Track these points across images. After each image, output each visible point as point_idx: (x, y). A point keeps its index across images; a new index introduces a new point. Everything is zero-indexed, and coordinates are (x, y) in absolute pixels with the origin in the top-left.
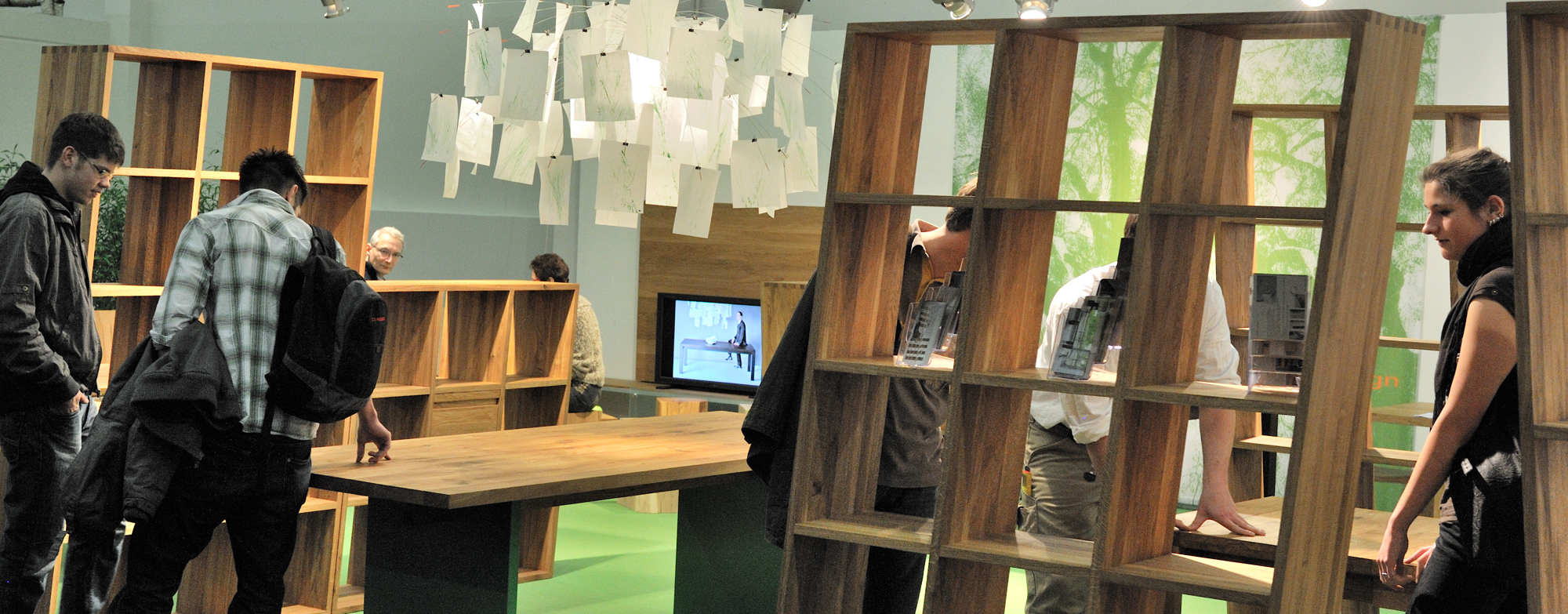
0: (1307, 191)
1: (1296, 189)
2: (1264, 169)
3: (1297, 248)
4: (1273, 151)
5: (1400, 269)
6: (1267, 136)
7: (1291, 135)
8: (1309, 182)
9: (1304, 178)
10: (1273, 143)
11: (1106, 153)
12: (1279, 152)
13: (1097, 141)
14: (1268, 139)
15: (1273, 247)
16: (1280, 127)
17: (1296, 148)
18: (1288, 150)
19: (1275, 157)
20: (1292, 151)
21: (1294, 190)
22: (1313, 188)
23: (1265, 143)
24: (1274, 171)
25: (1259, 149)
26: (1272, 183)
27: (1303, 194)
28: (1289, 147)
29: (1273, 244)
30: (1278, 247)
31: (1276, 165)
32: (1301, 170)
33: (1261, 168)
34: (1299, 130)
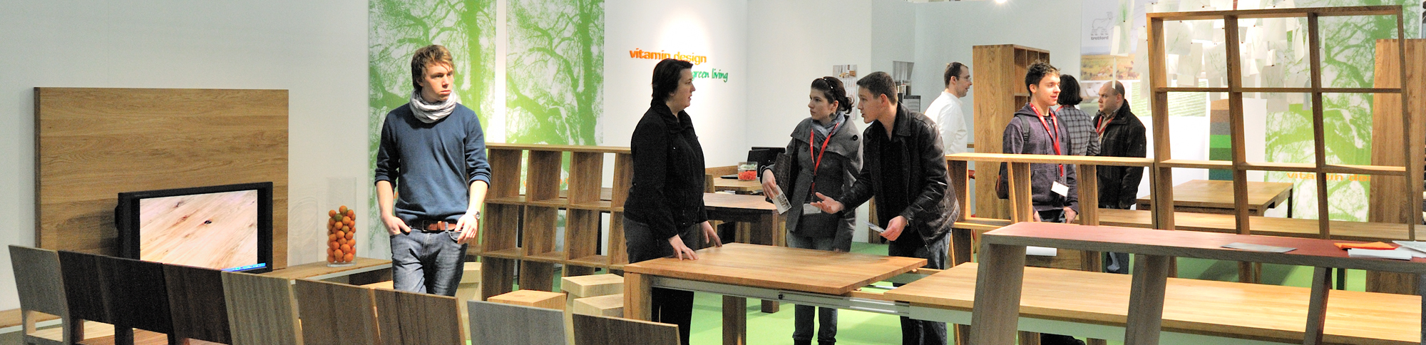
10: (547, 43)
11: (467, 46)
13: (462, 37)
19: (548, 51)
31: (549, 57)
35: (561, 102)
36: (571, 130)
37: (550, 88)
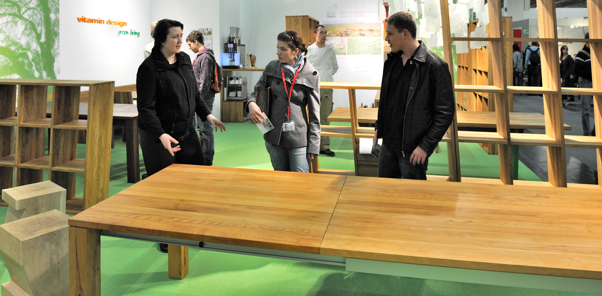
0: (28, 30)
1: (25, 29)
2: (14, 21)
3: (26, 52)
4: (17, 13)
5: (53, 56)
6: (14, 8)
7: (22, 8)
8: (28, 26)
9: (27, 25)
12: (18, 14)
14: (15, 9)
15: (18, 52)
16: (18, 5)
17: (24, 13)
18: (21, 13)
20: (22, 14)
21: (24, 29)
22: (30, 29)
23: (13, 10)
24: (17, 22)
25: (12, 13)
26: (17, 26)
27: (27, 31)
28: (22, 12)
29: (18, 50)
30: (20, 52)
32: (26, 21)
33: (13, 20)
34: (24, 6)
35: (28, 48)
36: (36, 66)
37: (20, 40)
